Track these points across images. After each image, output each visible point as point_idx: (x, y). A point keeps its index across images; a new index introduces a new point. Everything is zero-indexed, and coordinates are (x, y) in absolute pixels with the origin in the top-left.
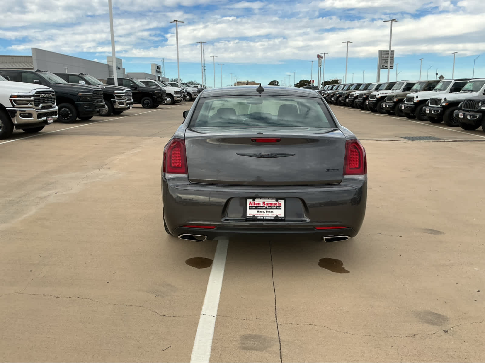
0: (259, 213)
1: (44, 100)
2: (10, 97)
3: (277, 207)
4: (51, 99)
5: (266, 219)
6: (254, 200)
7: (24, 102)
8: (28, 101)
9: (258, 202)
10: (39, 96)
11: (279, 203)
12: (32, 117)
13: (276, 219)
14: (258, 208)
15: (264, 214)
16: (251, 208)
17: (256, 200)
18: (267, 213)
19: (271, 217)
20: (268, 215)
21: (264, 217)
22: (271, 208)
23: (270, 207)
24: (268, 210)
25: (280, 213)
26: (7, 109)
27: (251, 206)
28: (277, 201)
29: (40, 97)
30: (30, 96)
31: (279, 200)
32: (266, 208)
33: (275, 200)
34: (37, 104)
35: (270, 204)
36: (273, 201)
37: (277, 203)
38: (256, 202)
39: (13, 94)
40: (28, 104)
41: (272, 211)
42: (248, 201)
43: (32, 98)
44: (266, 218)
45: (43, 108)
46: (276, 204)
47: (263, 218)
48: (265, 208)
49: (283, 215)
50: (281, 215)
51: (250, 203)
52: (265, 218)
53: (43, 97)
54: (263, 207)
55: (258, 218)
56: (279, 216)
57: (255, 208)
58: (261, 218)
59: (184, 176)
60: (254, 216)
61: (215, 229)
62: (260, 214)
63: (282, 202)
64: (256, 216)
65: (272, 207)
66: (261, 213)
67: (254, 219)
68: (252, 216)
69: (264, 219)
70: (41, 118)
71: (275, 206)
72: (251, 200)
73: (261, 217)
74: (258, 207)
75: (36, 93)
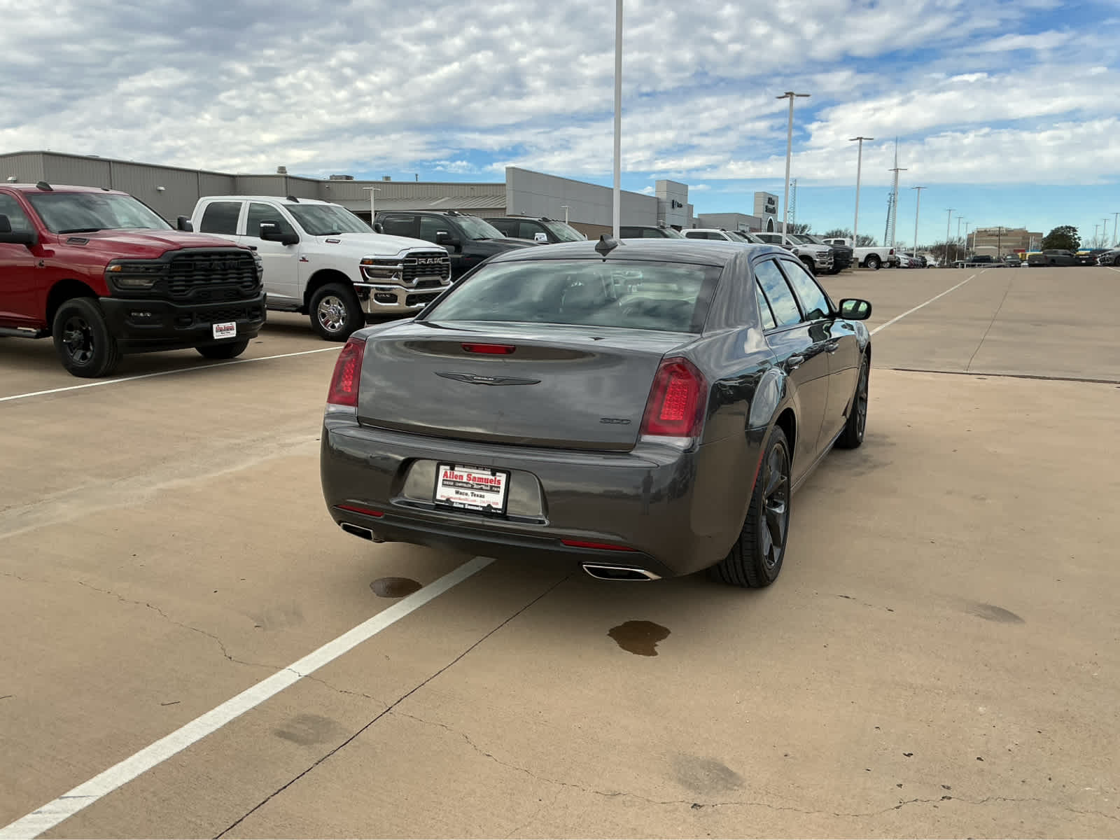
0: (458, 496)
1: (424, 270)
2: (361, 263)
3: (492, 487)
4: (440, 268)
5: (468, 509)
6: (452, 469)
7: (385, 272)
8: (391, 271)
9: (458, 474)
10: (414, 261)
11: (498, 478)
12: (396, 302)
13: (488, 512)
14: (458, 484)
15: (466, 500)
16: (445, 483)
17: (456, 469)
18: (474, 498)
19: (478, 506)
20: (475, 501)
21: (464, 504)
22: (481, 489)
23: (480, 487)
24: (476, 493)
25: (496, 500)
26: (355, 284)
27: (446, 480)
28: (494, 474)
29: (416, 264)
30: (396, 262)
31: (498, 474)
32: (472, 488)
33: (490, 473)
34: (410, 277)
35: (480, 479)
36: (487, 475)
37: (493, 478)
38: (456, 473)
39: (365, 257)
40: (391, 276)
41: (482, 493)
42: (443, 469)
43: (399, 266)
44: (469, 507)
45: (420, 285)
46: (491, 481)
47: (462, 506)
48: (470, 486)
49: (500, 506)
50: (497, 504)
51: (446, 472)
52: (466, 507)
53: (422, 264)
54: (467, 483)
55: (455, 505)
56: (494, 506)
57: (452, 484)
58: (460, 506)
59: (352, 409)
60: (448, 500)
61: (381, 517)
62: (460, 499)
63: (502, 478)
64: (452, 500)
65: (484, 487)
66: (462, 497)
67: (448, 507)
68: (444, 499)
69: (464, 509)
70: (414, 304)
71: (489, 484)
72: (448, 468)
73: (460, 503)
74: (459, 482)
75: (407, 256)
